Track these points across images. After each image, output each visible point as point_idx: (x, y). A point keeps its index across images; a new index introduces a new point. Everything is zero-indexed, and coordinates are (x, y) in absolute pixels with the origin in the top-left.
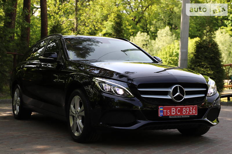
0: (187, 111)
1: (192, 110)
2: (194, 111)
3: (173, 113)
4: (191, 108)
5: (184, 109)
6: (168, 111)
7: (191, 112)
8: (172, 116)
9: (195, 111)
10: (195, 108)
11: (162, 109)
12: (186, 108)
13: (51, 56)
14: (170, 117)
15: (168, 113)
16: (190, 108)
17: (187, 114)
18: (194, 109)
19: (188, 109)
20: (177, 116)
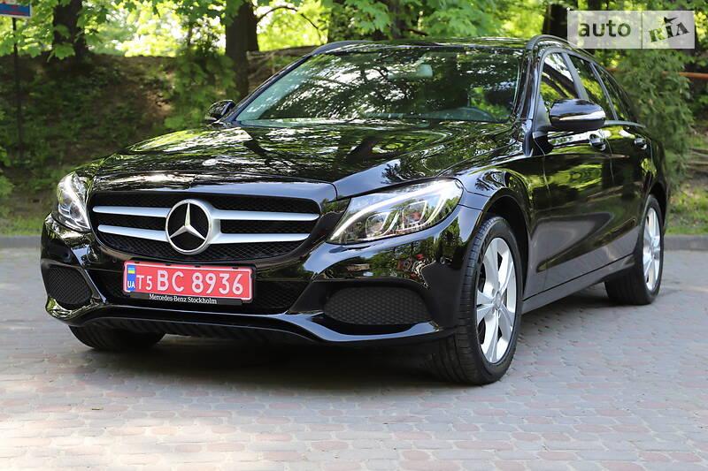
0: (207, 286)
1: (231, 281)
3: (161, 286)
4: (226, 276)
7: (225, 289)
9: (239, 286)
10: (240, 276)
11: (133, 272)
12: (204, 274)
14: (153, 297)
15: (149, 285)
16: (221, 275)
17: (209, 292)
18: (238, 279)
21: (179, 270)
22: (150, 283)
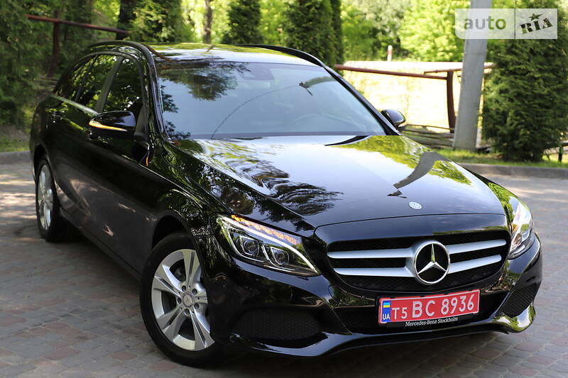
1: (466, 301)
2: (470, 303)
5: (446, 303)
6: (404, 309)
8: (412, 322)
9: (472, 303)
11: (389, 306)
12: (450, 299)
13: (123, 121)
14: (408, 324)
15: (404, 315)
19: (454, 302)
20: (426, 321)
21: (431, 300)
22: (406, 313)
